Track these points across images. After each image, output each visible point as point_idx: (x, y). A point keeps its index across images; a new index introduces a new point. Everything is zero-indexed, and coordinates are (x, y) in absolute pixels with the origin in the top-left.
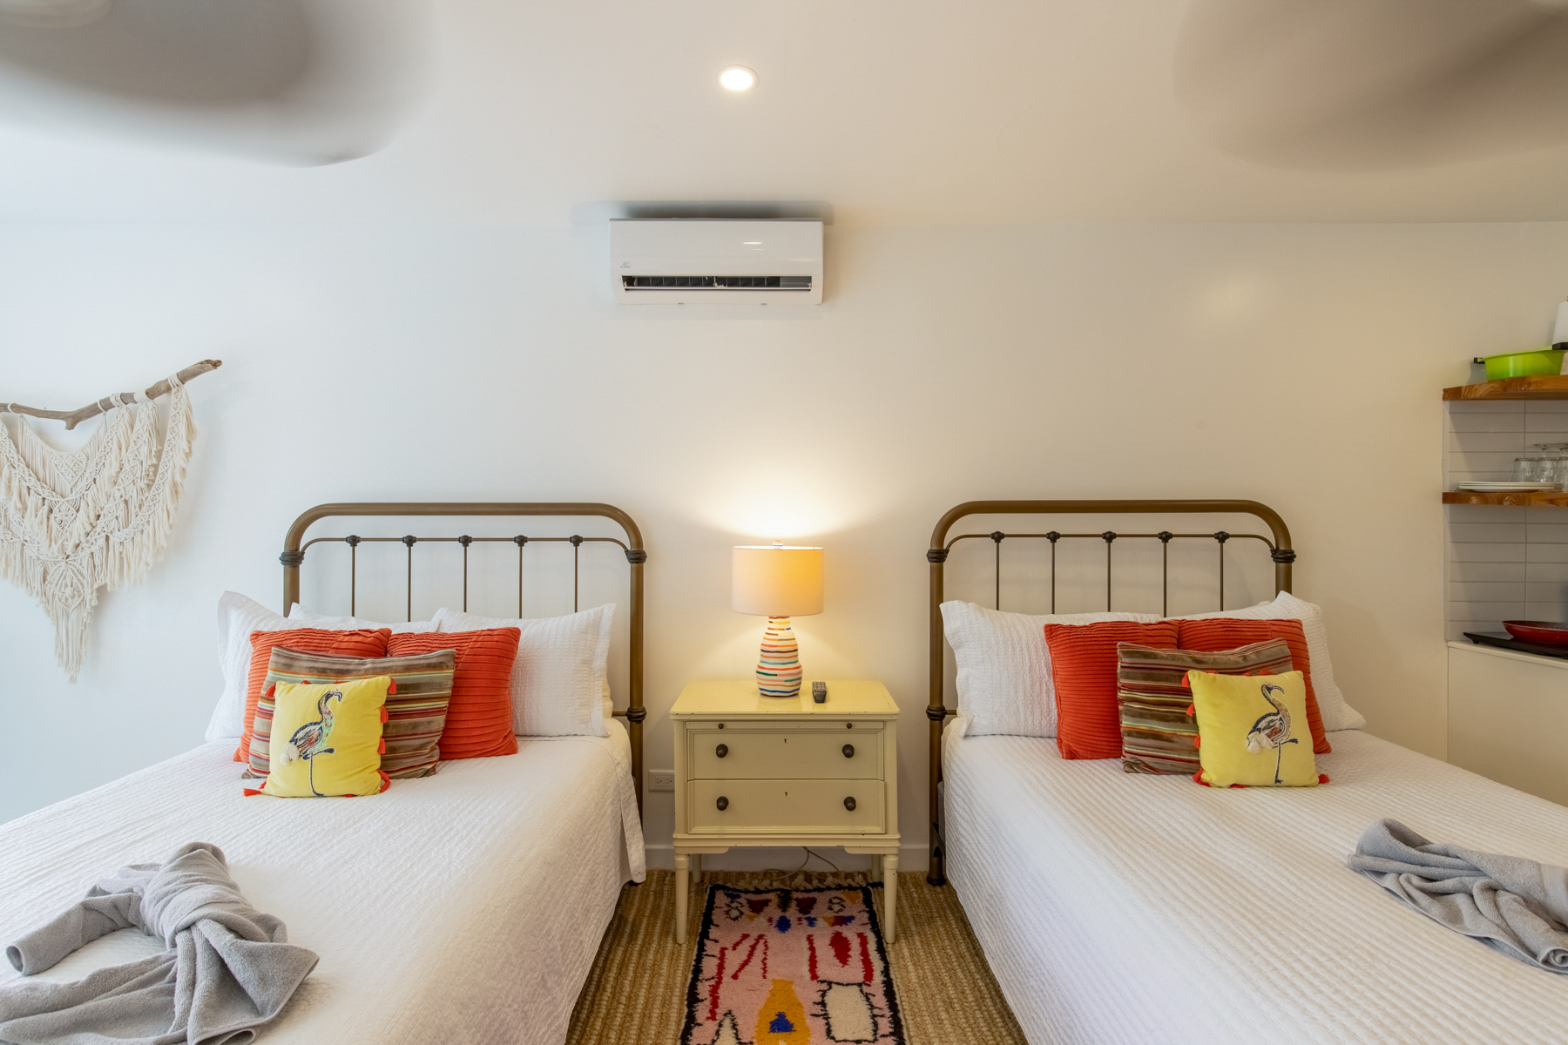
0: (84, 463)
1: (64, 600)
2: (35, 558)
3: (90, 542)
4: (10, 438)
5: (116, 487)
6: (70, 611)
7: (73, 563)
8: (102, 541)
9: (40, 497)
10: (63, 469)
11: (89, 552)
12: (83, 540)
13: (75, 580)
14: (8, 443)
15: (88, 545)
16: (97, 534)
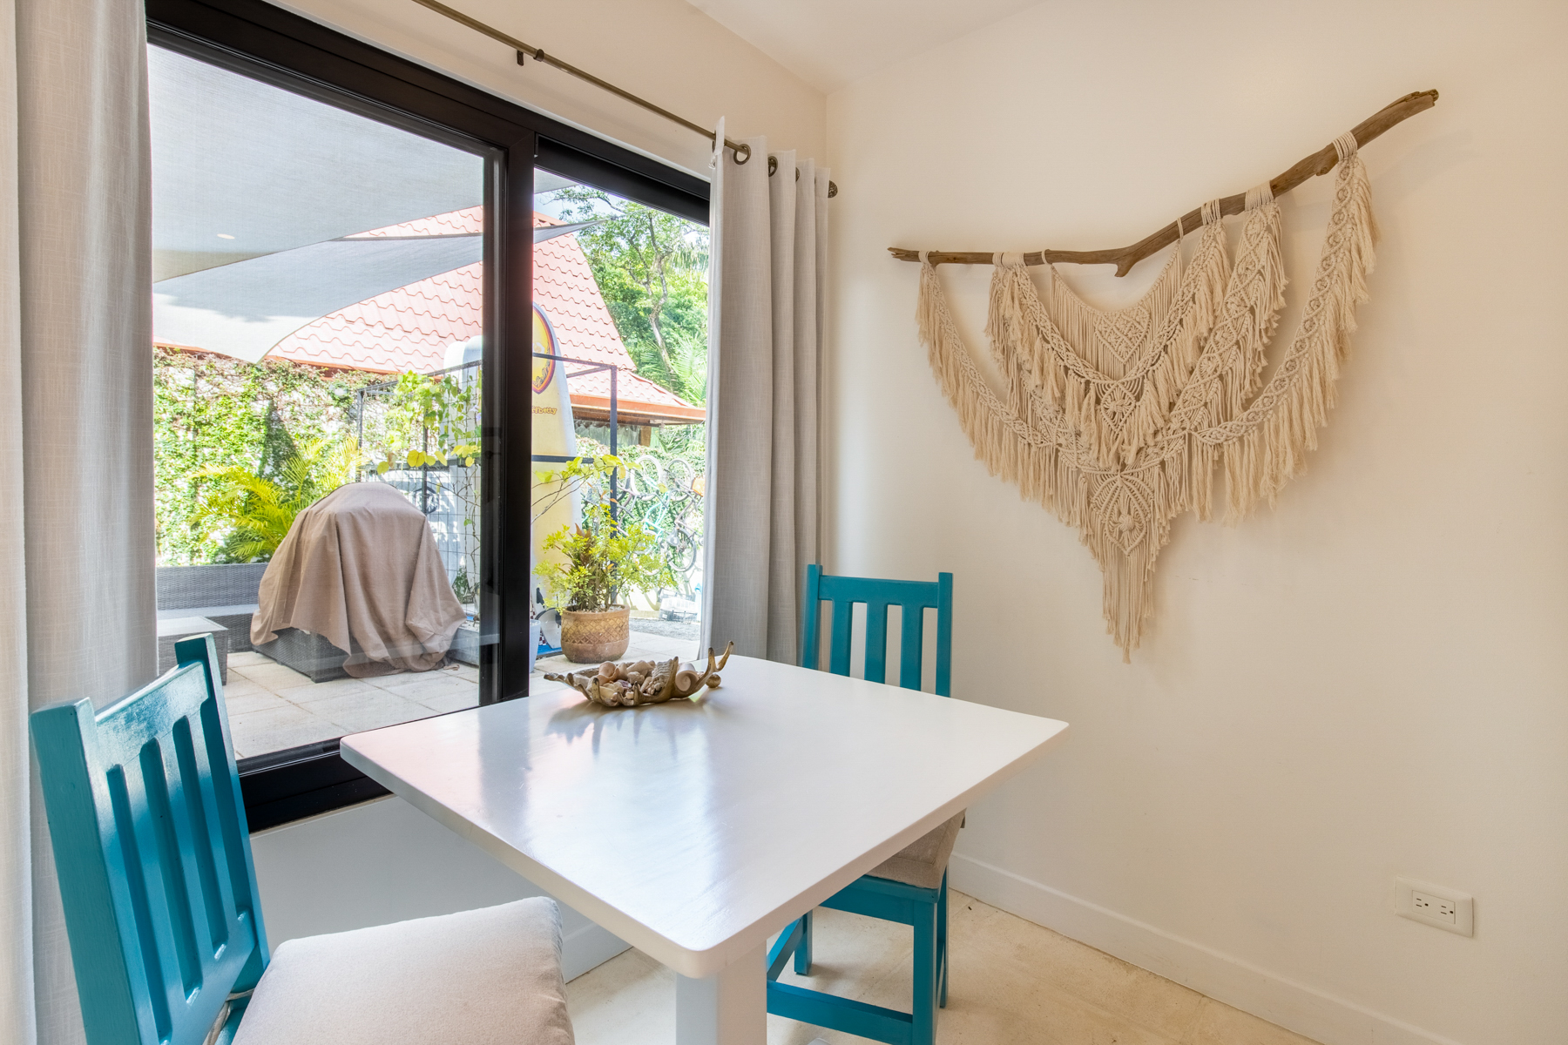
0: (1145, 326)
1: (1116, 534)
2: (1075, 470)
3: (1160, 445)
4: (1040, 300)
5: (1204, 355)
6: (1126, 553)
7: (1130, 478)
8: (1179, 445)
9: (1083, 380)
10: (1113, 336)
11: (1158, 460)
12: (1151, 442)
13: (1134, 505)
14: (1038, 308)
15: (1156, 450)
16: (1171, 432)
